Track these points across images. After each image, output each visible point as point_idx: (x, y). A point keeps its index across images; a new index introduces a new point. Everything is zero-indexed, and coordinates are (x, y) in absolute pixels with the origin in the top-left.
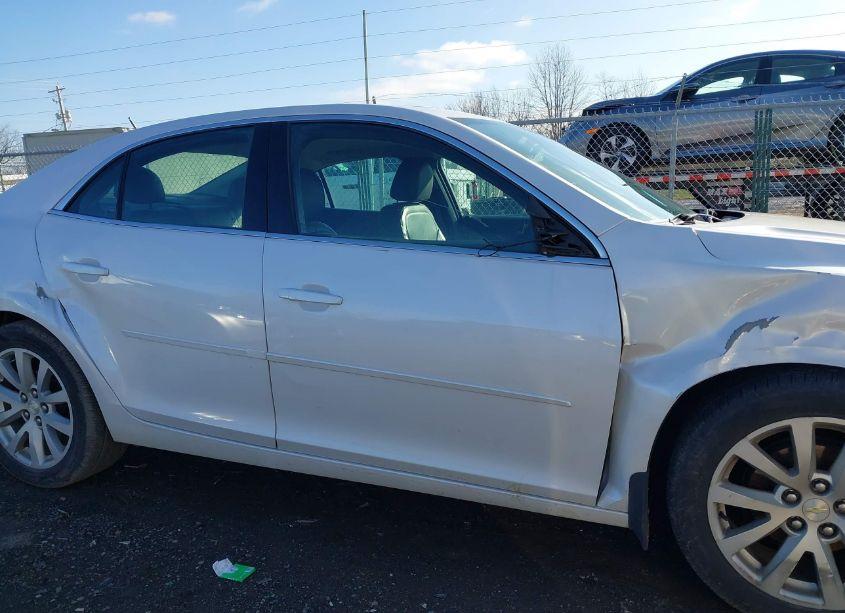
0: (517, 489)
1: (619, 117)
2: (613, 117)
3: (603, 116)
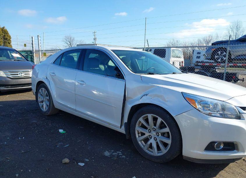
0: (109, 124)
1: (221, 46)
2: (219, 46)
3: (216, 46)
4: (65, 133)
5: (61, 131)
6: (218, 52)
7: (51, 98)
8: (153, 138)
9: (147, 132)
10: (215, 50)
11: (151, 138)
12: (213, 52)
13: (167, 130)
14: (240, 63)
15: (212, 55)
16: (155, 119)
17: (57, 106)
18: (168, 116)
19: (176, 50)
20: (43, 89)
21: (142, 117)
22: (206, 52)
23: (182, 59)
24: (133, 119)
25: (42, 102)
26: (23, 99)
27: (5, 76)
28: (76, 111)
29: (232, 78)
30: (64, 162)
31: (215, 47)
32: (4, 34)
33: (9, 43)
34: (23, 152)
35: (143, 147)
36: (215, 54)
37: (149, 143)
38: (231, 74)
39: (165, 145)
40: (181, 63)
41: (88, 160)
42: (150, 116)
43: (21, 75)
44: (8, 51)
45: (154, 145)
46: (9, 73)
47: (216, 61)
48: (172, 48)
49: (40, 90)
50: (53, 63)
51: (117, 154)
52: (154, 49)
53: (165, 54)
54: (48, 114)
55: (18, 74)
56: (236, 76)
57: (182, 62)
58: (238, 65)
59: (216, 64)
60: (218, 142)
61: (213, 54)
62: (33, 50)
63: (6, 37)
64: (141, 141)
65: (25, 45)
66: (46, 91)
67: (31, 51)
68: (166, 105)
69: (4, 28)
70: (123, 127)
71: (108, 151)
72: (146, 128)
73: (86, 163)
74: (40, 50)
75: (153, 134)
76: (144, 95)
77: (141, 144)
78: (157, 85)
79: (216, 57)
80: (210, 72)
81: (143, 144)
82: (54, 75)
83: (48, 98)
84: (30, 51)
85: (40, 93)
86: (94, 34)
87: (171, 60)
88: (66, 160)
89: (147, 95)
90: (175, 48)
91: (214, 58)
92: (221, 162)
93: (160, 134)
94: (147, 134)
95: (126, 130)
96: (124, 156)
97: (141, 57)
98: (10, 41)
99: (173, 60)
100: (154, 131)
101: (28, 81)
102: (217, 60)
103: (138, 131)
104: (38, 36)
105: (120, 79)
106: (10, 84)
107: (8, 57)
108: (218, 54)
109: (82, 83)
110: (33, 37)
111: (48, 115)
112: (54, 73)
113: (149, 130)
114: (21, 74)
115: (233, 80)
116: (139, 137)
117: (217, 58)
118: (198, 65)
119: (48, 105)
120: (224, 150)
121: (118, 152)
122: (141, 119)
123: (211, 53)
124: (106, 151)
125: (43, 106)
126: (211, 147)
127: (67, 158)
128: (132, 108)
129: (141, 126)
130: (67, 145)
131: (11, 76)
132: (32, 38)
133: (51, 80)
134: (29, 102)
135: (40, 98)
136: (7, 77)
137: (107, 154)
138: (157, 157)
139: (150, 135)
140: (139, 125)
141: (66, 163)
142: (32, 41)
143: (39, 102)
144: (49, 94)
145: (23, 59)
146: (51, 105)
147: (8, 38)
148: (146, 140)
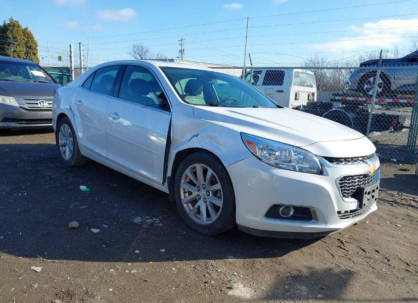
4: (88, 191)
5: (83, 188)
6: (369, 77)
7: (75, 140)
8: (202, 199)
9: (194, 190)
10: (364, 75)
11: (200, 199)
12: (362, 78)
13: (218, 186)
14: (405, 98)
15: (359, 84)
16: (205, 172)
17: (84, 152)
18: (220, 167)
19: (301, 73)
20: (66, 125)
21: (189, 168)
22: (351, 77)
23: (314, 90)
24: (178, 172)
25: (65, 146)
26: (43, 142)
27: (17, 105)
28: (107, 159)
29: (390, 122)
30: (72, 227)
31: (364, 70)
32: (26, 39)
33: (35, 54)
34: (18, 210)
35: (189, 212)
36: (365, 82)
37: (196, 206)
38: (389, 116)
39: (217, 209)
40: (311, 97)
41: (106, 226)
42: (199, 167)
43: (42, 105)
44: (28, 67)
45: (203, 210)
46: (24, 101)
47: (366, 93)
48: (295, 70)
49: (62, 127)
50: (82, 86)
51: (152, 221)
52: (266, 70)
53: (283, 79)
54: (72, 163)
55: (37, 104)
56: (397, 121)
57: (313, 94)
58: (401, 101)
59: (364, 99)
60: (283, 206)
61: (361, 82)
62: (71, 67)
63: (30, 44)
64: (187, 203)
65: (60, 58)
66: (69, 129)
67: (69, 68)
68: (220, 150)
69: (26, 29)
70: (166, 183)
71: (141, 217)
72: (195, 185)
73: (102, 229)
74: (82, 67)
75: (203, 193)
76: (194, 137)
77: (188, 207)
78: (211, 121)
79: (366, 86)
80: (354, 112)
81: (189, 209)
82: (80, 104)
83: (71, 139)
84: (67, 68)
85: (62, 132)
86: (180, 43)
87: (292, 89)
88: (75, 224)
89: (197, 136)
90: (300, 70)
91: (362, 89)
92: (291, 236)
93: (211, 192)
94: (195, 194)
95: (170, 188)
96: (161, 225)
97: (211, 80)
98: (37, 50)
99: (295, 89)
100: (204, 188)
101: (48, 115)
102: (368, 91)
103: (184, 189)
104: (80, 43)
105: (166, 112)
106: (25, 118)
107: (27, 76)
108: (369, 82)
109: (116, 117)
110: (72, 46)
111: (71, 165)
112: (80, 101)
113: (198, 187)
114: (42, 103)
115: (391, 127)
116: (185, 197)
117: (367, 89)
118: (336, 100)
119: (72, 150)
120: (294, 218)
121: (154, 219)
122: (188, 172)
123: (358, 80)
124: (138, 217)
125: (65, 152)
126: (274, 212)
127: (78, 221)
128: (178, 154)
129: (188, 182)
130: (85, 207)
131: (26, 106)
132: (70, 46)
133: (76, 113)
134: (48, 147)
135: (61, 139)
136: (21, 107)
137: (138, 220)
138: (206, 226)
139: (199, 195)
140: (185, 180)
141: (73, 228)
142: (71, 52)
143: (60, 145)
144: (73, 134)
145: (49, 80)
146: (76, 150)
147: (33, 45)
148: (194, 202)
